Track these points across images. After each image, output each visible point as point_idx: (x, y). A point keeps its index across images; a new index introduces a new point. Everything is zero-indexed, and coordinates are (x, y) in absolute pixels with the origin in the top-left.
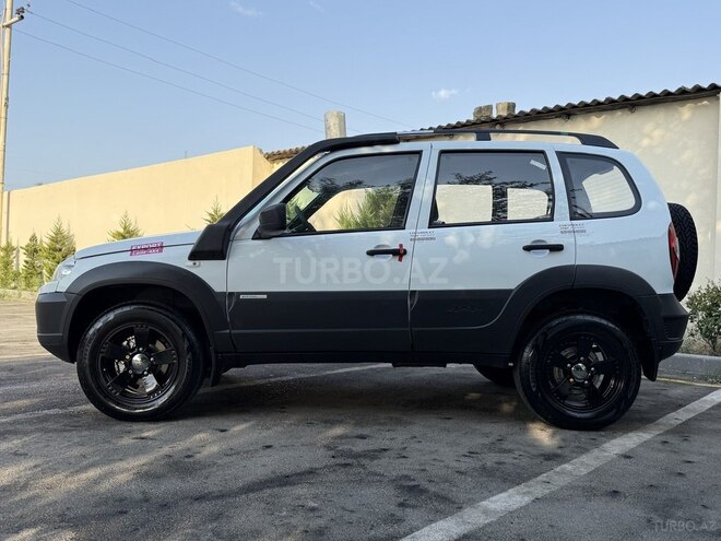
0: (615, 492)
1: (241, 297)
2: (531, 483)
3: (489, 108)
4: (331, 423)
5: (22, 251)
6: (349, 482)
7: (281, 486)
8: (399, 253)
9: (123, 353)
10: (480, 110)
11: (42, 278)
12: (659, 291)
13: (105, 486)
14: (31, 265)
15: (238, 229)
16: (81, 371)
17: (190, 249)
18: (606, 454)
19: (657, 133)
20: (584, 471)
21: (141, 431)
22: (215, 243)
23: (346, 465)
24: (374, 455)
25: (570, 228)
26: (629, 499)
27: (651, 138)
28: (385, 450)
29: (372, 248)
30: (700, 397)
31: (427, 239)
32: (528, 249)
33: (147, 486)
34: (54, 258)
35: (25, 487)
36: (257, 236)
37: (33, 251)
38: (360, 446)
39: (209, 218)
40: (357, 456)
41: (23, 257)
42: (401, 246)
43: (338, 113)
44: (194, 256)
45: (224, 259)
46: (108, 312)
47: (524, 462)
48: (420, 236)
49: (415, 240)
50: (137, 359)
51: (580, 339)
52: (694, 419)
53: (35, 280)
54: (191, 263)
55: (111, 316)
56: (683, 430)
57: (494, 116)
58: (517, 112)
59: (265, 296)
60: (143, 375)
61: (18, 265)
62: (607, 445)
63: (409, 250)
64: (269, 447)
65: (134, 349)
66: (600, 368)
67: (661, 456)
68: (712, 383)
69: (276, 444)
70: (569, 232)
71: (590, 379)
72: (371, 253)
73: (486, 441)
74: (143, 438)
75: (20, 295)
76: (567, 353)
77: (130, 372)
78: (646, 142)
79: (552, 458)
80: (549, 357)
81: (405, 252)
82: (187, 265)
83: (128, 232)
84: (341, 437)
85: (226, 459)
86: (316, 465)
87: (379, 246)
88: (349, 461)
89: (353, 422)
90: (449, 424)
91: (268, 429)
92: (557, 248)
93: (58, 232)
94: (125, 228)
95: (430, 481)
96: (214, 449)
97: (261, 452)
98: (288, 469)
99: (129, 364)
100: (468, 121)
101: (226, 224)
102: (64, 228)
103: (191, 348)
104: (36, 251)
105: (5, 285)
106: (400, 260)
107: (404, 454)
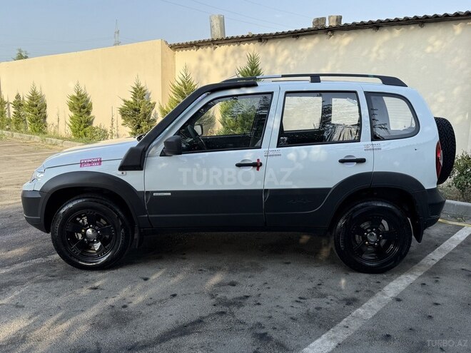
0: (388, 336)
1: (154, 194)
2: (336, 328)
3: (324, 19)
4: (213, 270)
5: (11, 105)
6: (224, 330)
7: (181, 335)
8: (257, 165)
9: (80, 228)
10: (317, 20)
11: (26, 123)
12: (427, 187)
13: (74, 337)
14: (18, 115)
15: (151, 149)
16: (54, 240)
17: (119, 163)
18: (385, 298)
19: (438, 43)
20: (370, 315)
21: (94, 281)
22: (135, 160)
23: (223, 313)
24: (239, 302)
25: (371, 147)
26: (396, 343)
27: (433, 46)
28: (247, 297)
29: (239, 162)
30: (450, 236)
31: (276, 155)
32: (342, 161)
33: (98, 337)
34: (33, 111)
35: (24, 340)
36: (163, 154)
37: (18, 105)
38: (232, 293)
39: (133, 91)
40: (229, 304)
41: (12, 110)
42: (258, 160)
43: (219, 16)
44: (122, 168)
45: (142, 170)
46: (69, 203)
47: (333, 306)
48: (271, 153)
49: (267, 156)
50: (89, 231)
51: (374, 217)
52: (444, 260)
53: (22, 125)
54: (120, 172)
55: (71, 205)
56: (435, 272)
57: (327, 25)
58: (343, 23)
59: (170, 194)
60: (93, 242)
61: (9, 113)
62: (386, 288)
63: (264, 163)
64: (174, 295)
65: (87, 225)
66: (386, 235)
67: (420, 298)
68: (459, 221)
69: (179, 294)
70: (370, 150)
71: (378, 243)
72: (239, 165)
73: (310, 285)
74: (96, 288)
75: (12, 135)
76: (365, 225)
77: (86, 240)
78: (429, 49)
79: (352, 302)
80: (354, 228)
81: (261, 164)
82: (117, 174)
83: (81, 96)
84: (219, 285)
85: (148, 309)
86: (204, 314)
87: (243, 161)
88: (225, 309)
89: (227, 268)
90: (288, 269)
91: (174, 276)
92: (362, 161)
93: (34, 93)
94: (78, 93)
95: (275, 328)
96: (140, 299)
97: (170, 301)
98: (186, 318)
99: (84, 235)
100: (309, 28)
101: (142, 147)
102: (38, 90)
103: (123, 226)
104: (21, 105)
105: (2, 128)
106: (258, 170)
107: (259, 301)
